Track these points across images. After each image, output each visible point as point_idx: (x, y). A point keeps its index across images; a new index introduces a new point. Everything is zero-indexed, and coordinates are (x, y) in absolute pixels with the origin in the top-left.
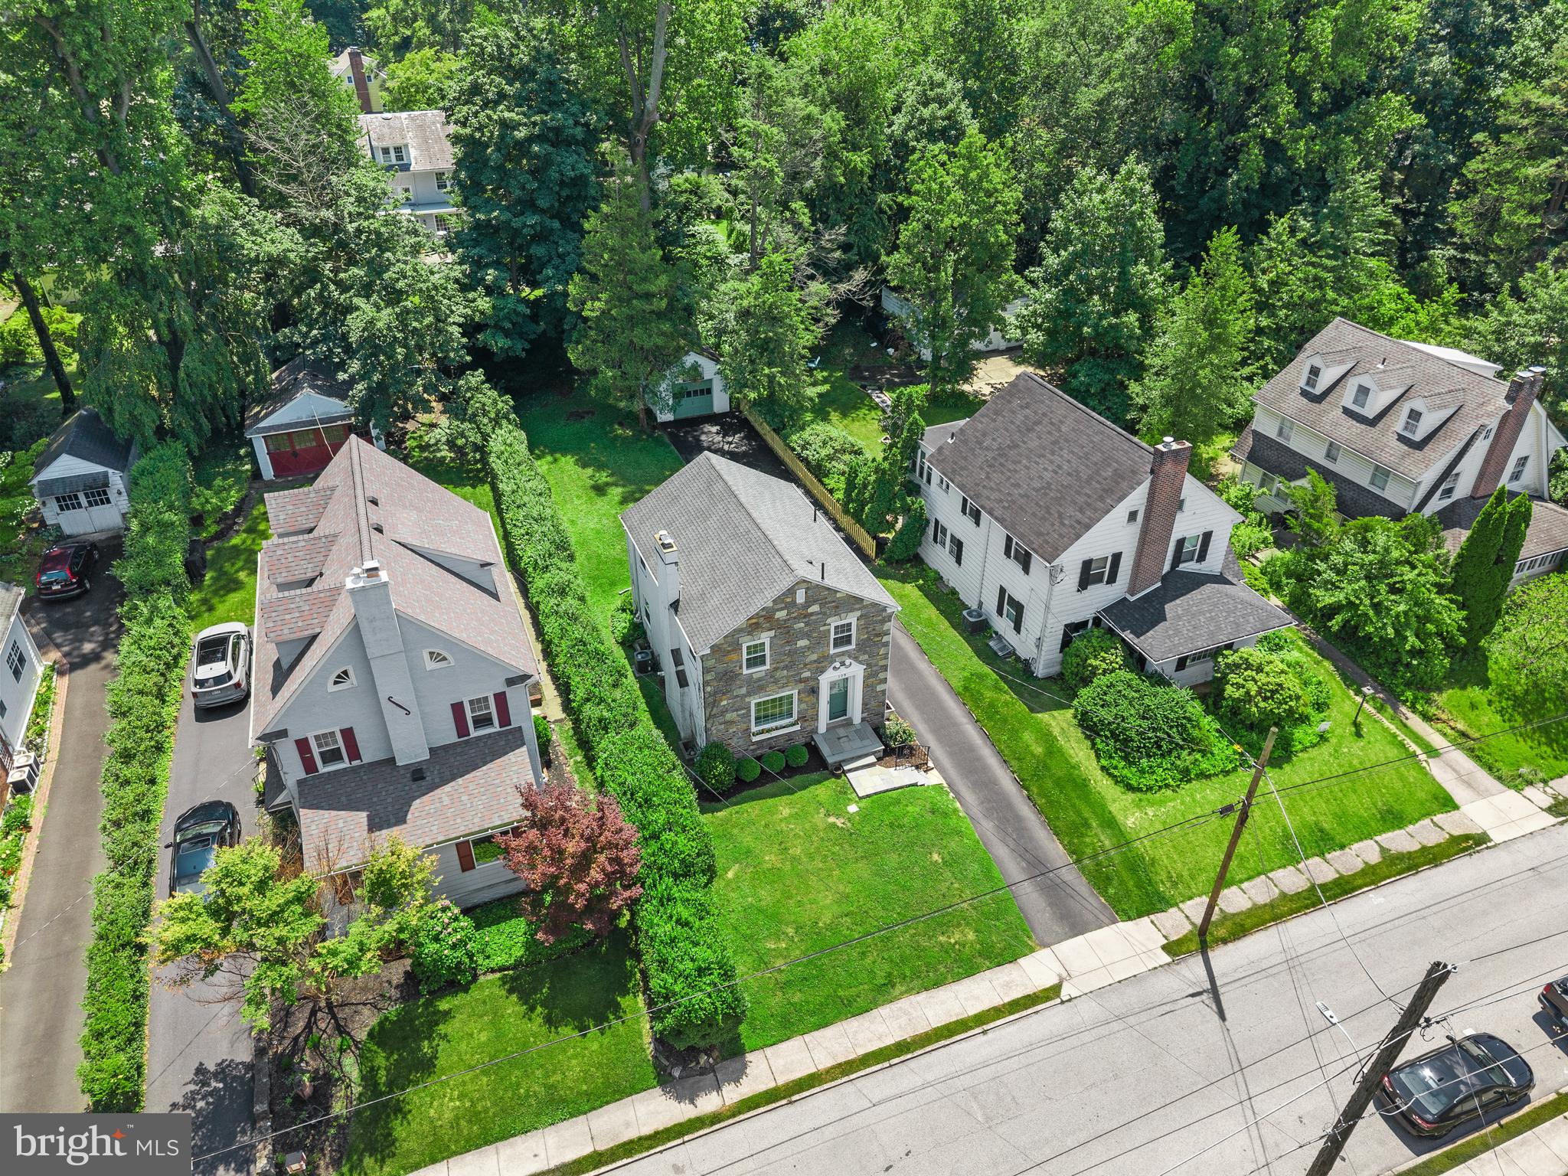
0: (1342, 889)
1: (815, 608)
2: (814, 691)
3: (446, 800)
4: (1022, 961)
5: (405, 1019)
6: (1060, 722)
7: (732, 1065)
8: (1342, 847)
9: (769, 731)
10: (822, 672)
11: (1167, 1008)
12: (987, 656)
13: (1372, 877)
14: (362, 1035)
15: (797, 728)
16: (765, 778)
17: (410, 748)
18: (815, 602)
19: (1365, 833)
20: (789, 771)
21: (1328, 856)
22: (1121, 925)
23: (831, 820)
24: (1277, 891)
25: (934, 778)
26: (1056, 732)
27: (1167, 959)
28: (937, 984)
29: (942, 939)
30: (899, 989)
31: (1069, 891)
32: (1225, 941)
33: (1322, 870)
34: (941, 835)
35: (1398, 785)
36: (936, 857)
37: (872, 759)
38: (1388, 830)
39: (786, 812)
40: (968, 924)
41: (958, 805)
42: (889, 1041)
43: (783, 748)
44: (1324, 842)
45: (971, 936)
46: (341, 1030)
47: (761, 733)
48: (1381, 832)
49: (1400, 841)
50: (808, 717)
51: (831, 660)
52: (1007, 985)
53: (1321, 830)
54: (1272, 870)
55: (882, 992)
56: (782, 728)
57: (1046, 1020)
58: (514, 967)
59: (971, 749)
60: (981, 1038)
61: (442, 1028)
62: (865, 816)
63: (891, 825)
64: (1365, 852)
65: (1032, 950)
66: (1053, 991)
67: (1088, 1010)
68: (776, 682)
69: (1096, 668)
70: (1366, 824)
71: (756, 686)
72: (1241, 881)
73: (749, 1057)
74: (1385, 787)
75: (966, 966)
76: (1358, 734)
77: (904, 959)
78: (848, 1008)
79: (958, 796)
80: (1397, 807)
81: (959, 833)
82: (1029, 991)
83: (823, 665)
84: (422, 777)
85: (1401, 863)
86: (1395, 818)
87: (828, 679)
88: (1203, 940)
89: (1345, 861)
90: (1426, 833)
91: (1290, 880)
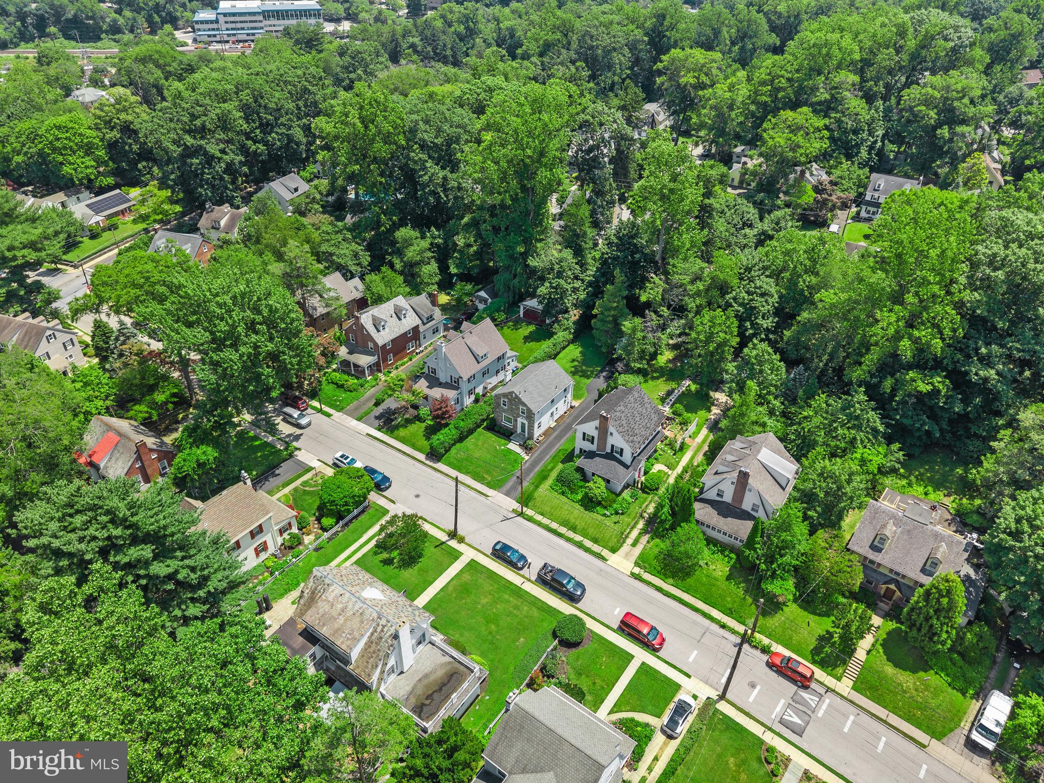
0: (560, 535)
1: (516, 400)
2: (516, 421)
3: (441, 391)
4: (491, 490)
5: (412, 420)
6: (560, 467)
7: (437, 461)
8: (575, 533)
10: (518, 418)
11: (496, 513)
13: (569, 540)
14: (405, 417)
15: (512, 427)
16: (499, 432)
17: (443, 379)
19: (585, 536)
20: (503, 434)
21: (569, 531)
22: (514, 501)
23: (497, 446)
24: (548, 524)
25: (527, 458)
27: (511, 510)
28: (475, 480)
29: (485, 475)
30: (469, 475)
31: (516, 490)
32: (524, 518)
33: (563, 530)
34: (509, 464)
35: (608, 537)
36: (503, 465)
37: (518, 444)
38: (590, 541)
39: (493, 439)
40: (491, 477)
41: (522, 464)
43: (507, 429)
44: (573, 529)
46: (404, 415)
47: (504, 423)
48: (588, 539)
49: (588, 543)
50: (515, 426)
51: (521, 416)
52: (483, 489)
53: (575, 527)
54: (555, 522)
56: (509, 425)
57: (482, 498)
58: (430, 425)
59: (542, 459)
61: (413, 425)
62: (503, 450)
63: (504, 455)
64: (578, 538)
65: (495, 490)
66: (488, 496)
67: (487, 502)
68: (508, 413)
69: (575, 460)
70: (587, 535)
71: (504, 411)
72: (546, 517)
73: (440, 463)
74: (604, 534)
76: (615, 523)
77: (475, 472)
78: (460, 470)
79: (525, 463)
80: (599, 540)
81: (513, 467)
82: (484, 493)
83: (518, 416)
84: (440, 385)
85: (580, 545)
86: (595, 541)
87: (520, 420)
88: (521, 514)
89: (571, 534)
90: (596, 548)
91: (554, 525)
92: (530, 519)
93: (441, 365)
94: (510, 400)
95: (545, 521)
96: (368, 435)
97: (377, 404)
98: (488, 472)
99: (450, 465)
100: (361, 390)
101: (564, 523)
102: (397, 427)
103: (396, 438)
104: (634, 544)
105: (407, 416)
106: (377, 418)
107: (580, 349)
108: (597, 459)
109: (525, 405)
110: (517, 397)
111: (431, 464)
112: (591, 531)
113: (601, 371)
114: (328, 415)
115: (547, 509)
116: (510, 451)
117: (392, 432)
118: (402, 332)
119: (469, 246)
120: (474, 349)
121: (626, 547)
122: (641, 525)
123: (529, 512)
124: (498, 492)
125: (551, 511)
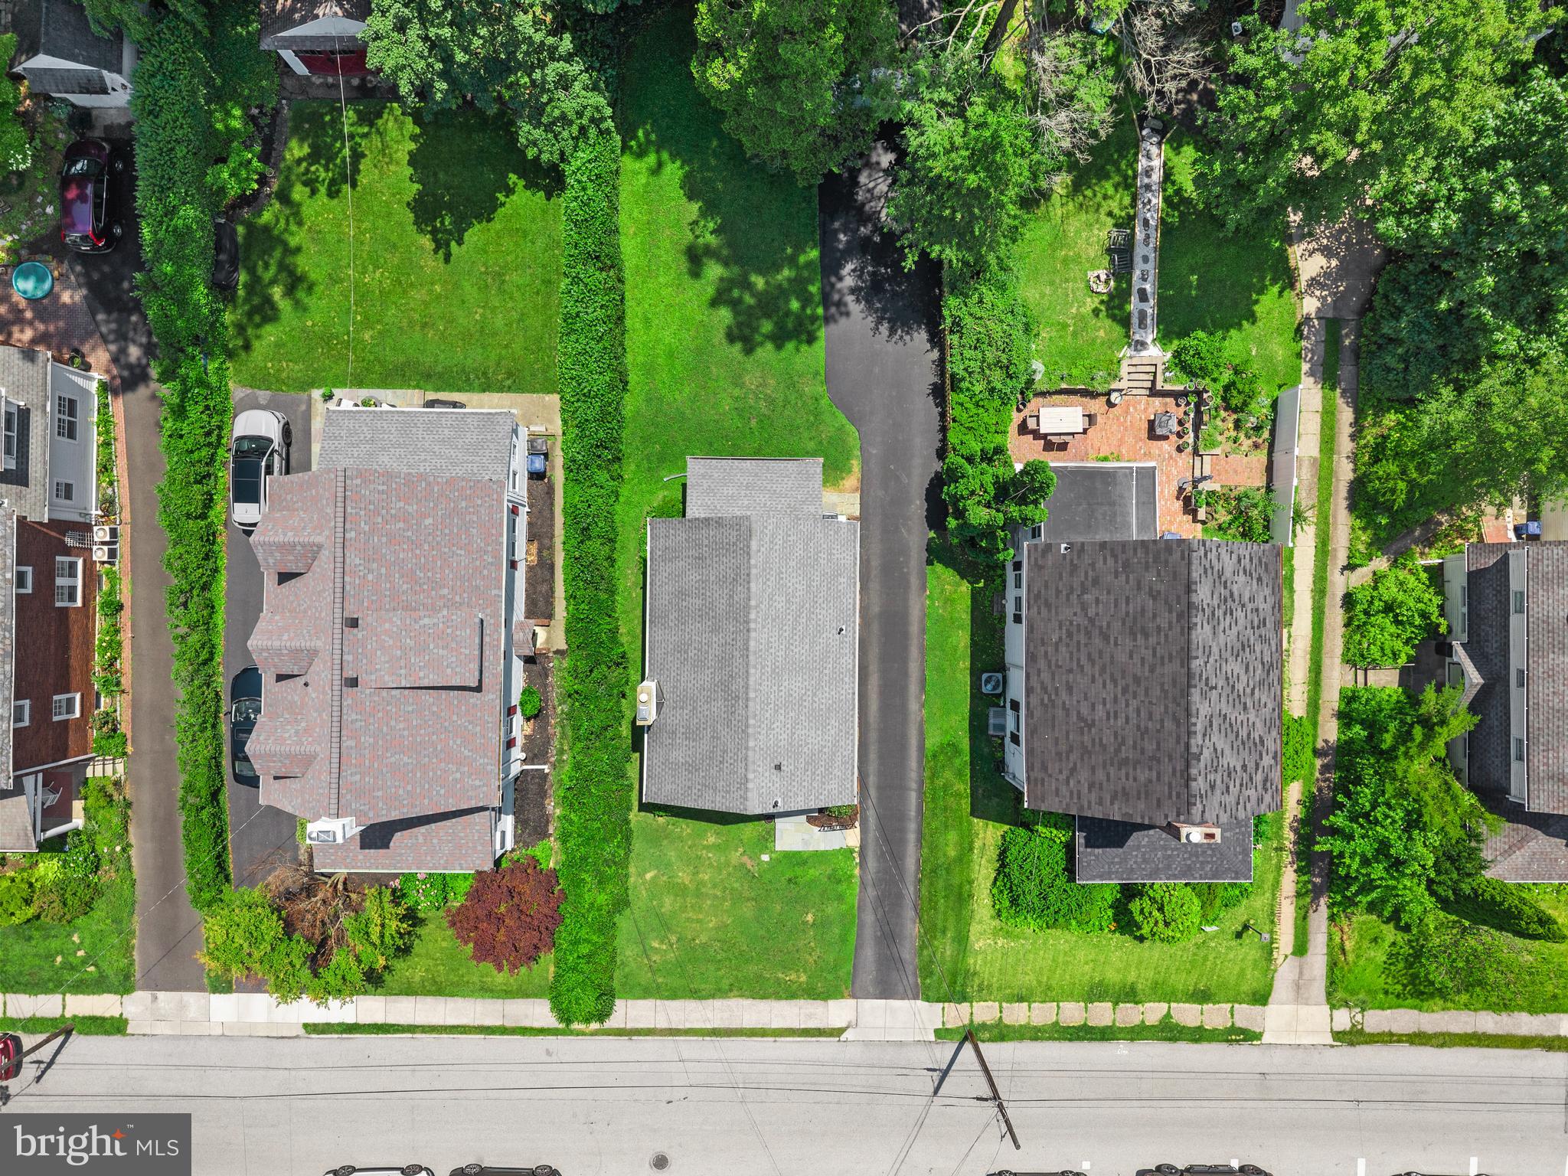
0: (1105, 1034)
3: (421, 840)
4: (831, 1002)
6: (989, 834)
8: (1136, 1003)
11: (905, 1071)
12: (978, 726)
13: (1137, 1033)
19: (1167, 998)
21: (1119, 1005)
22: (919, 1003)
23: (745, 859)
24: (1054, 1019)
26: (978, 844)
27: (933, 1038)
28: (763, 997)
29: (781, 976)
30: (735, 992)
31: (899, 965)
32: (984, 1041)
33: (1102, 1014)
34: (825, 899)
36: (810, 918)
38: (1188, 1002)
39: (712, 839)
40: (805, 971)
41: (857, 871)
44: (1129, 994)
45: (803, 979)
48: (1178, 1002)
49: (1188, 1014)
52: (810, 1016)
53: (1133, 986)
54: (1066, 1001)
59: (902, 817)
60: (770, 1045)
62: (772, 867)
63: (790, 880)
64: (1153, 1012)
65: (843, 997)
66: (837, 1032)
67: (853, 1053)
70: (1175, 993)
72: (1035, 1002)
73: (617, 1003)
74: (1219, 976)
75: (791, 993)
76: (1239, 935)
77: (746, 980)
78: (695, 993)
79: (863, 864)
80: (1213, 989)
81: (842, 899)
82: (821, 1026)
85: (1169, 1032)
86: (1202, 996)
88: (966, 1034)
89: (1130, 1014)
90: (1215, 1015)
91: (1073, 1013)
92: (1001, 1035)
95: (1041, 1014)
96: (312, 1028)
98: (786, 963)
99: (653, 993)
100: (107, 875)
101: (1095, 993)
104: (1301, 948)
112: (1179, 980)
113: (830, 267)
114: (116, 1026)
115: (1030, 979)
116: (798, 858)
121: (1285, 971)
122: (1289, 880)
123: (984, 1012)
124: (854, 996)
125: (1039, 982)
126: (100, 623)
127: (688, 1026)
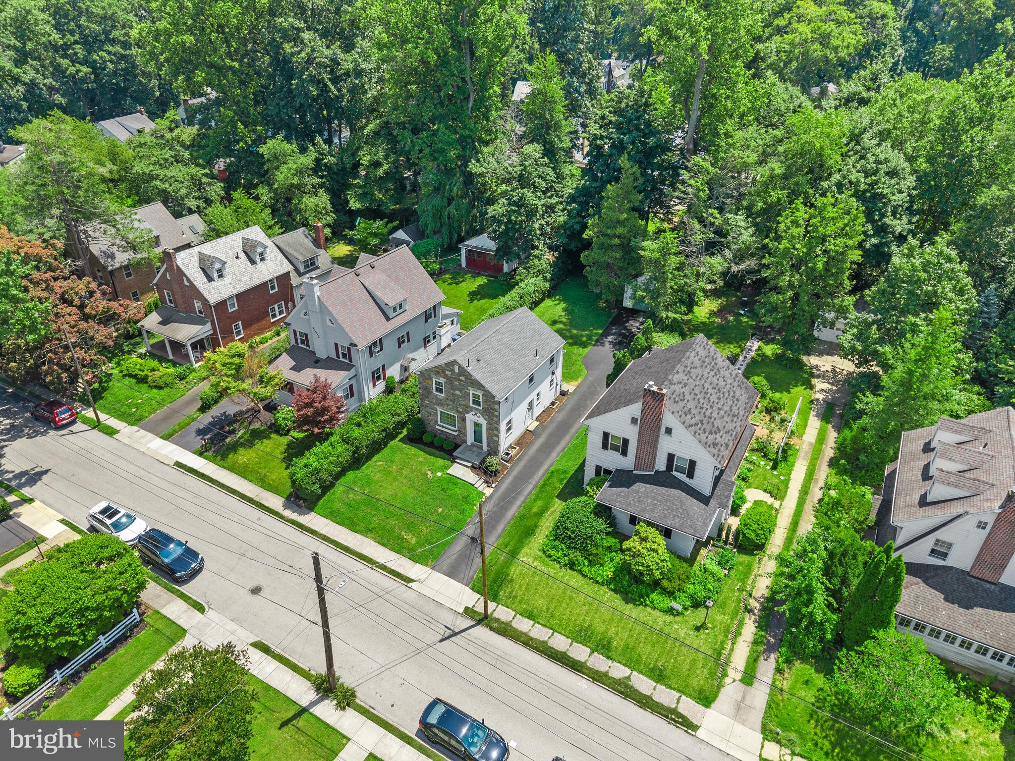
0: (575, 666)
1: (462, 378)
2: (464, 420)
4: (418, 565)
5: (263, 432)
6: (558, 507)
7: (306, 510)
8: (609, 658)
9: (443, 427)
10: (468, 413)
11: (431, 620)
13: (598, 677)
14: (251, 428)
15: (456, 434)
16: (431, 445)
17: (321, 354)
18: (463, 375)
19: (633, 663)
20: (441, 448)
21: (596, 654)
22: (467, 589)
23: (429, 472)
24: (546, 639)
25: (488, 491)
26: (552, 509)
27: (461, 611)
28: (384, 545)
29: (403, 533)
30: (372, 535)
31: (470, 563)
32: (492, 629)
33: (580, 653)
34: (454, 506)
35: (686, 666)
36: (440, 510)
37: (470, 465)
38: (647, 676)
40: (417, 537)
41: (478, 504)
42: (345, 544)
43: (447, 437)
44: (604, 647)
45: (414, 541)
46: (250, 423)
47: (441, 426)
48: (641, 672)
49: (643, 684)
50: (462, 431)
51: (472, 409)
52: (400, 565)
53: (609, 643)
54: (560, 633)
55: (366, 531)
56: (451, 430)
58: (297, 439)
60: (369, 569)
61: (265, 440)
62: (440, 479)
63: (443, 489)
64: (619, 671)
65: (426, 565)
66: (409, 580)
67: (408, 595)
68: (448, 405)
69: (588, 492)
70: (638, 662)
71: (440, 403)
72: (539, 623)
73: (312, 513)
74: (676, 659)
75: (400, 549)
76: (697, 629)
77: (383, 528)
78: (352, 526)
79: (485, 503)
80: (668, 673)
81: (462, 512)
82: (403, 573)
83: (468, 409)
84: (317, 363)
85: (624, 690)
86: (659, 676)
87: (470, 418)
88: (483, 620)
89: (599, 662)
90: (665, 696)
91: (560, 643)
92: (505, 630)
93: (316, 323)
94: (450, 381)
95: (539, 632)
96: (179, 465)
97: (204, 408)
98: (410, 527)
99: (333, 516)
100: (181, 385)
101: (581, 636)
102: (234, 447)
103: (232, 469)
104: (749, 678)
105: (256, 425)
106: (201, 432)
107: (563, 305)
108: (639, 487)
109: (479, 385)
110: (463, 371)
111: (294, 516)
112: (645, 651)
113: (605, 334)
114: (111, 432)
115: (540, 603)
116: (454, 480)
117: (224, 457)
118: (257, 281)
119: (377, 164)
120: (378, 293)
121: (731, 690)
122: (749, 629)
123: (502, 613)
124: (433, 568)
125: (548, 608)
126: (268, 334)
127: (335, 539)
